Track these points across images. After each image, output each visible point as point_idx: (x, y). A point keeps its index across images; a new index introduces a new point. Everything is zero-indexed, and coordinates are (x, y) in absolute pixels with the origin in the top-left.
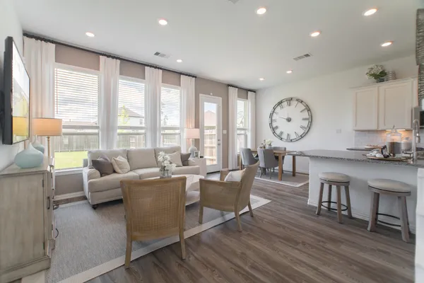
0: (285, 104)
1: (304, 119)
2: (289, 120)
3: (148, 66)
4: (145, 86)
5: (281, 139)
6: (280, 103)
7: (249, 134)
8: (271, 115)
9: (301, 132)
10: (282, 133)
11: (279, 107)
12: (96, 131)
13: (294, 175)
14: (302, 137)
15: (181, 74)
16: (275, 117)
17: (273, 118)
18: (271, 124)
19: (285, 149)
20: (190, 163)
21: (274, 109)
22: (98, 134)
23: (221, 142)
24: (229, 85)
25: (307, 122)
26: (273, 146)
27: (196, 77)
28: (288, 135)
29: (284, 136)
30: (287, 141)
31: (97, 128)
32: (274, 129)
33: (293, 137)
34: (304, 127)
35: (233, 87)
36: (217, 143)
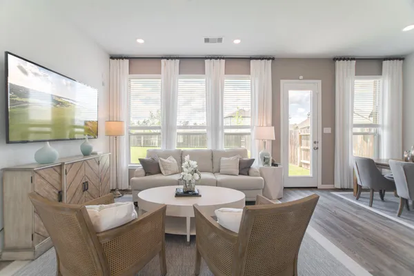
3: (206, 58)
4: (206, 81)
7: (385, 134)
12: (159, 131)
15: (251, 58)
20: (251, 171)
22: (160, 134)
23: (320, 146)
24: (335, 59)
27: (273, 59)
31: (159, 128)
35: (344, 59)
36: (313, 145)
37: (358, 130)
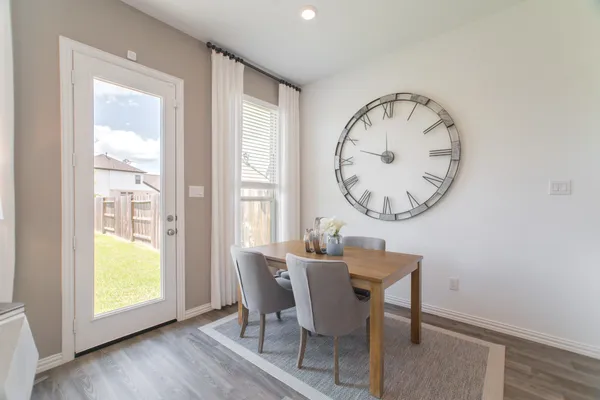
0: (377, 114)
1: (435, 154)
2: (389, 158)
5: (367, 212)
6: (363, 113)
7: (282, 200)
8: (340, 147)
9: (426, 192)
10: (368, 195)
11: (360, 124)
13: (416, 337)
14: (427, 207)
16: (349, 150)
17: (345, 156)
18: (339, 171)
19: (383, 244)
21: (348, 129)
25: (446, 160)
26: (344, 233)
28: (387, 200)
29: (376, 205)
30: (383, 216)
32: (347, 185)
33: (402, 205)
34: (437, 178)
35: (226, 54)
36: (165, 225)
37: (255, 193)
